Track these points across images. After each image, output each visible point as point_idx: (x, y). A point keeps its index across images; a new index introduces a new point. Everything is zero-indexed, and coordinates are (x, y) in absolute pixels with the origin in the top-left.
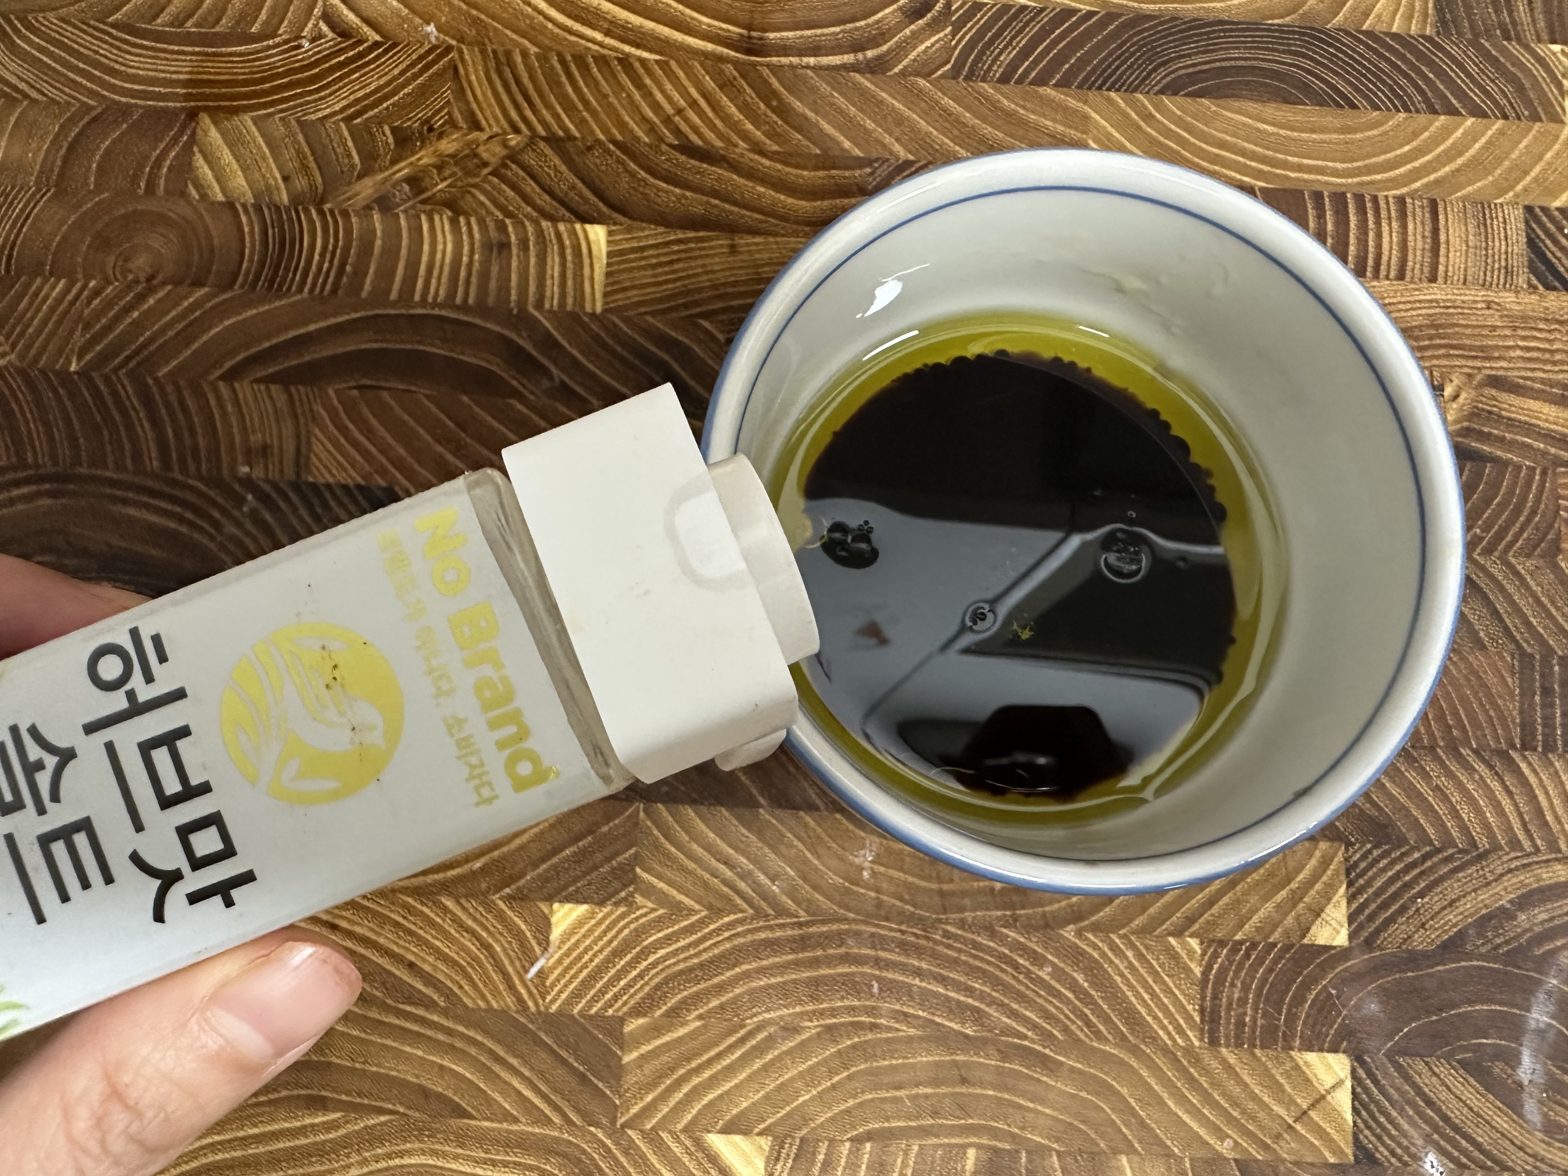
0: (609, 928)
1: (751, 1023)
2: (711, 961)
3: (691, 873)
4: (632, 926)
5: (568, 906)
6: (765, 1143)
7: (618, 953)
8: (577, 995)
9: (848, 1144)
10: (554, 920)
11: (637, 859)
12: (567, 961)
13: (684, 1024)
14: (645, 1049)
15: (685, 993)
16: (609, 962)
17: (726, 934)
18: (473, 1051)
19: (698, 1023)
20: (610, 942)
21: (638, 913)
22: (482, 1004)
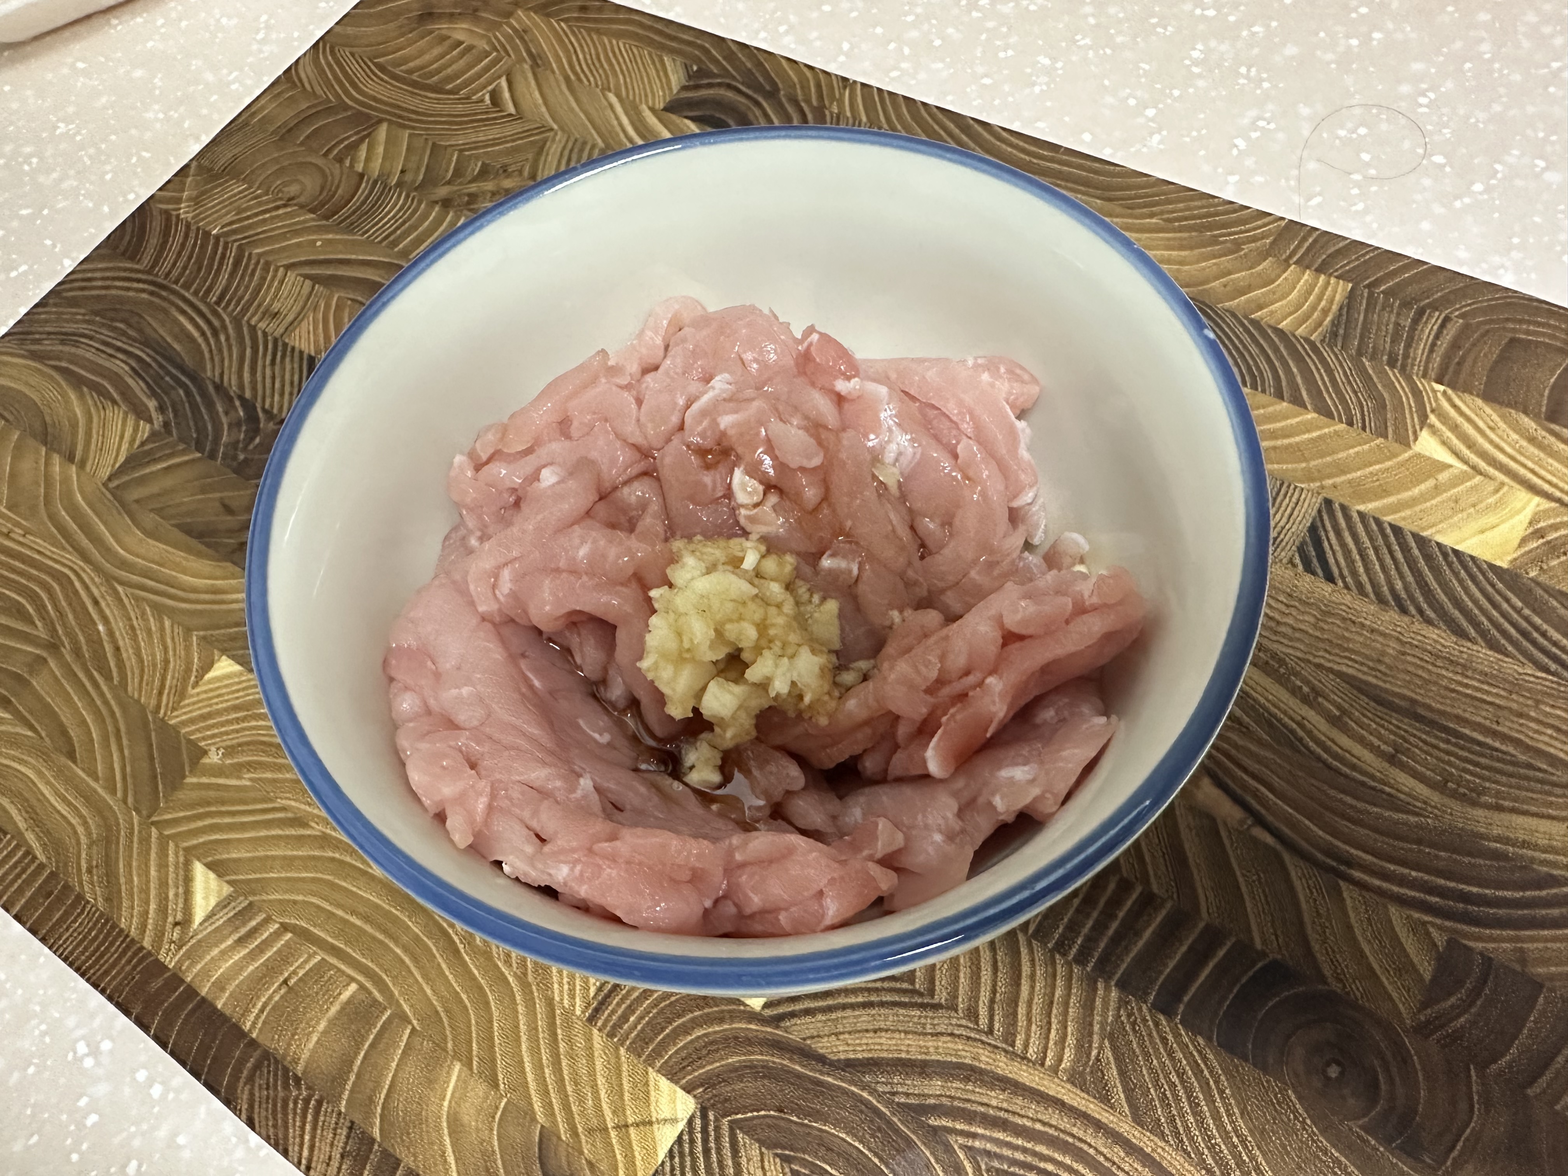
0: (244, 689)
6: (227, 890)
8: (192, 721)
9: (277, 926)
12: (204, 696)
14: (205, 780)
16: (227, 710)
18: (108, 720)
19: (248, 783)
22: (136, 696)
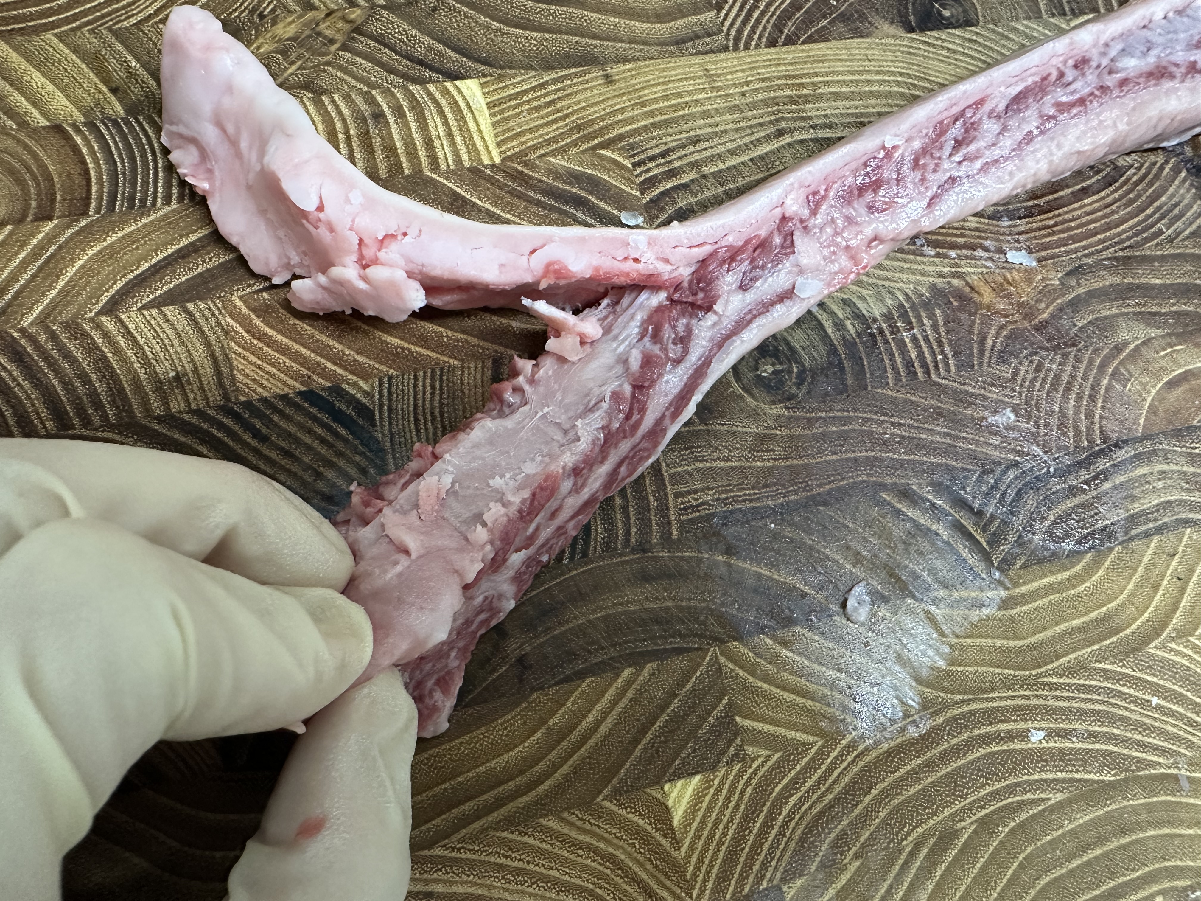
1: (908, 844)
2: (846, 791)
3: (792, 704)
4: (754, 782)
5: (680, 783)
7: (748, 818)
10: (670, 803)
11: (732, 710)
13: (843, 870)
15: (833, 835)
17: (850, 758)
20: (737, 806)
21: (754, 766)
